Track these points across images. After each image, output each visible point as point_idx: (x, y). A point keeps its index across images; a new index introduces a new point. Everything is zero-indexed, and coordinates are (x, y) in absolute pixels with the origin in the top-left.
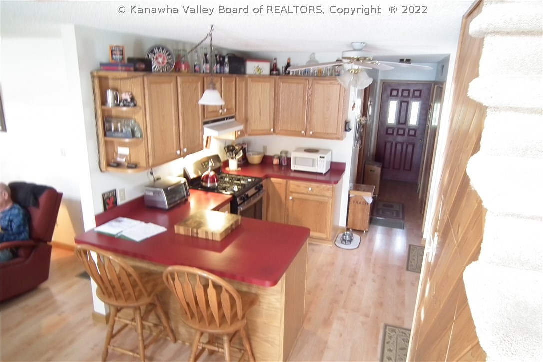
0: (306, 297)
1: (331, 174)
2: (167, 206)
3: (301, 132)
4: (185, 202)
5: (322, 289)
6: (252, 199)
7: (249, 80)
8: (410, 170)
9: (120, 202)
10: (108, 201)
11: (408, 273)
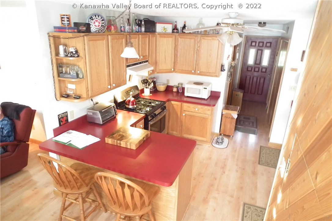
0: (193, 182)
1: (211, 99)
2: (101, 123)
3: (192, 71)
4: (114, 118)
5: (203, 176)
6: (158, 115)
7: (158, 36)
8: (262, 94)
9: (70, 120)
10: (61, 119)
11: (259, 166)
